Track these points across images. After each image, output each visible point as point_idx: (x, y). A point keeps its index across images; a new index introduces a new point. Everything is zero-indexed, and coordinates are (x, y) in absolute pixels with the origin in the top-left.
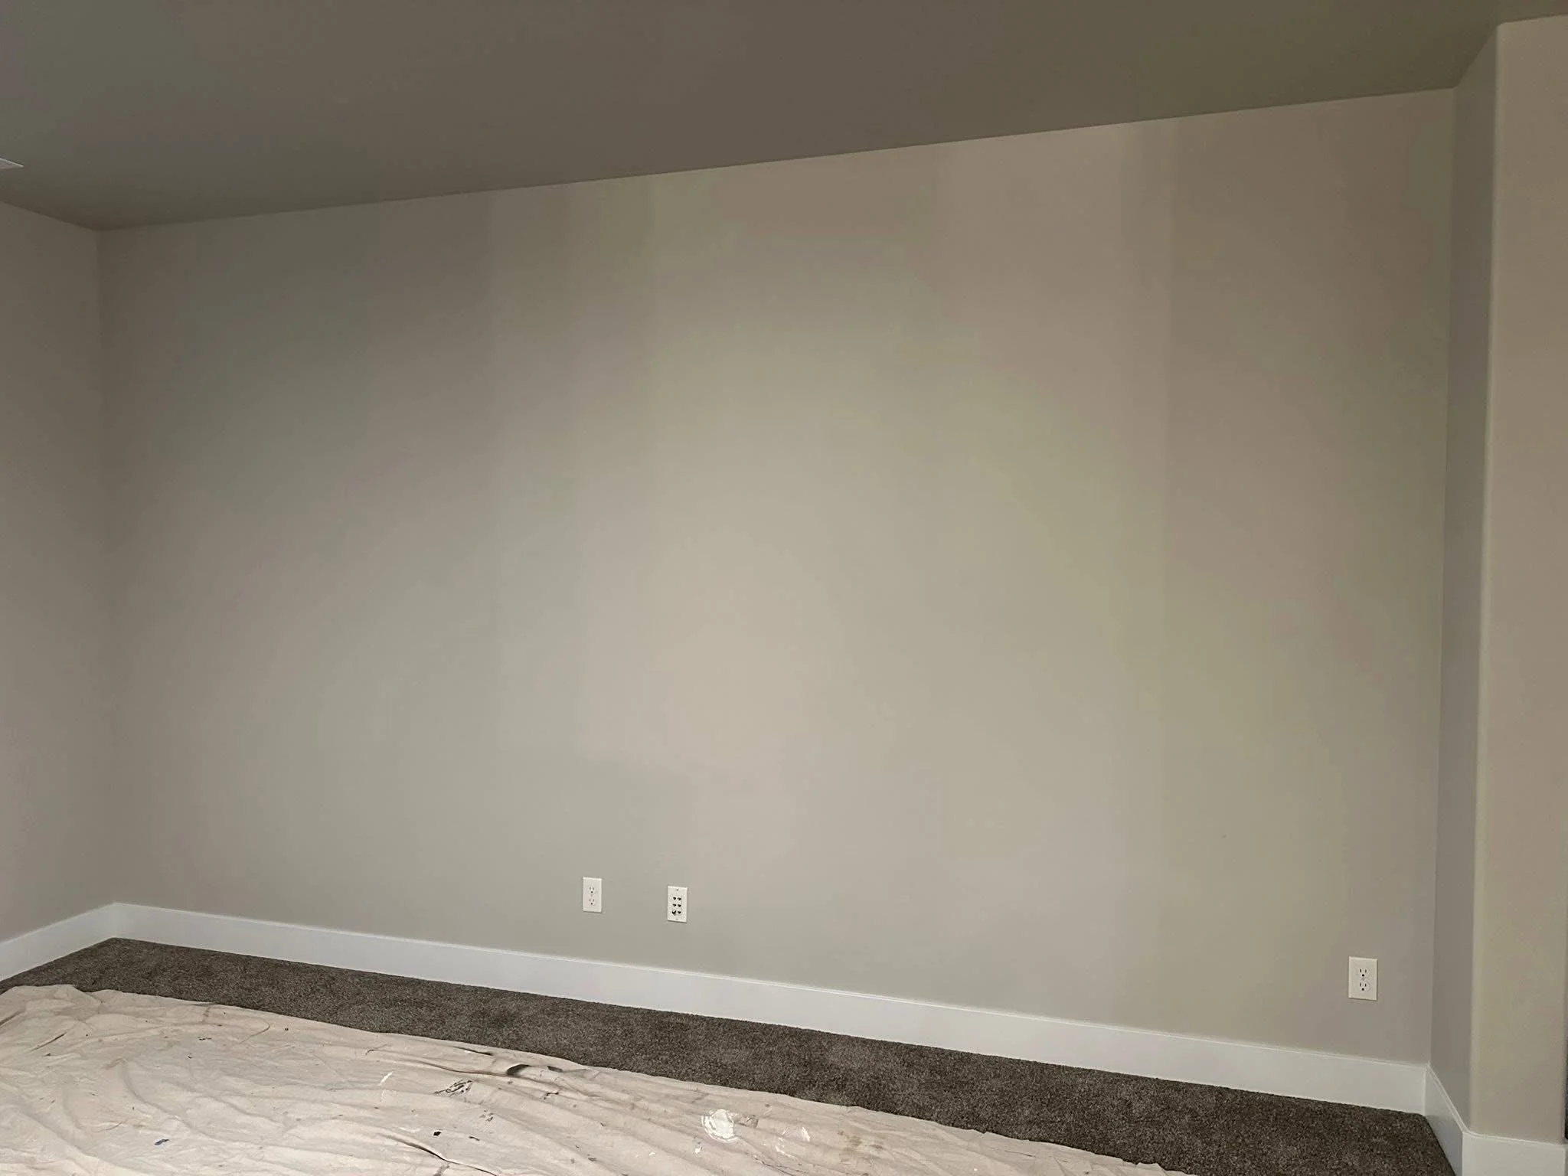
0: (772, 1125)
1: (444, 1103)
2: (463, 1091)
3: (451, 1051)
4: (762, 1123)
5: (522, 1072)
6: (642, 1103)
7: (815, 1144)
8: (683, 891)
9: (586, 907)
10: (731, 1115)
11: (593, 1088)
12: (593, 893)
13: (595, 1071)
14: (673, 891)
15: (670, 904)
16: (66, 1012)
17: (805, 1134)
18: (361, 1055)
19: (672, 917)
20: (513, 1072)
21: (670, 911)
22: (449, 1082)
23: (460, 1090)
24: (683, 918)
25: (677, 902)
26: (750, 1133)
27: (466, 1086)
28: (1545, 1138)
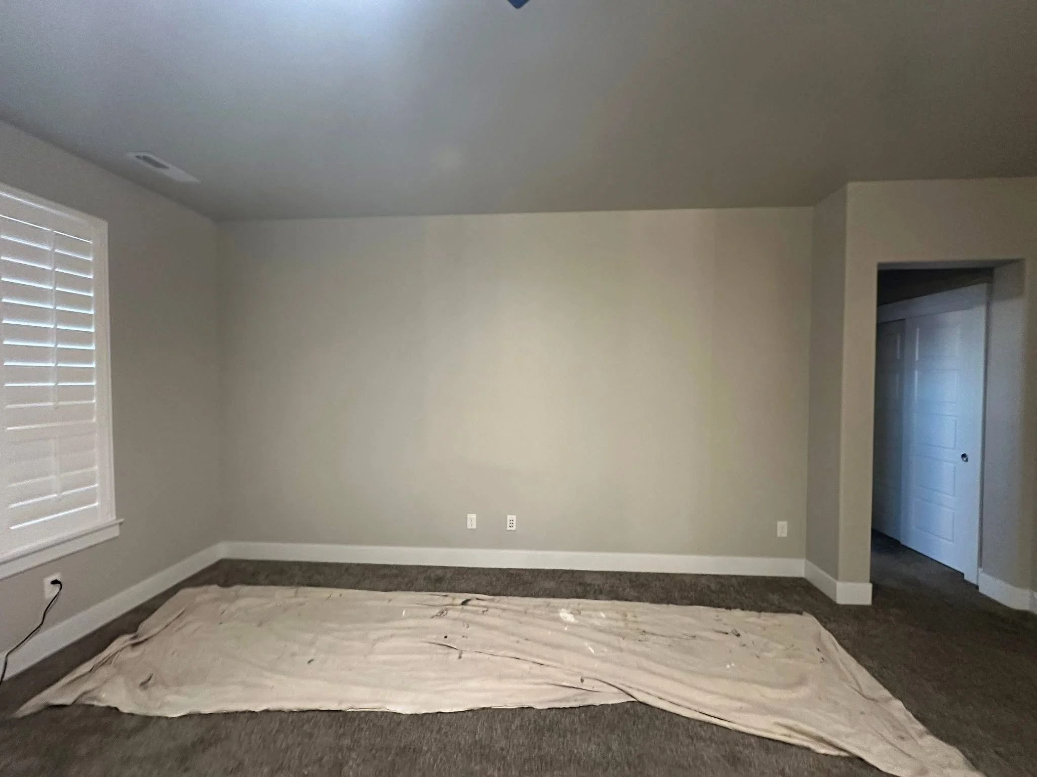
0: (588, 613)
1: (438, 622)
2: (444, 615)
3: (430, 597)
4: (583, 613)
5: (470, 603)
6: (530, 611)
7: (608, 618)
8: (514, 517)
9: (469, 527)
10: (568, 611)
11: (505, 606)
12: (472, 521)
13: (497, 598)
14: (509, 517)
15: (508, 523)
16: (216, 600)
17: (603, 615)
18: (385, 603)
19: (509, 528)
20: (464, 603)
21: (508, 525)
22: (436, 611)
23: (443, 615)
24: (514, 528)
25: (512, 522)
26: (579, 617)
27: (445, 612)
28: (865, 581)
